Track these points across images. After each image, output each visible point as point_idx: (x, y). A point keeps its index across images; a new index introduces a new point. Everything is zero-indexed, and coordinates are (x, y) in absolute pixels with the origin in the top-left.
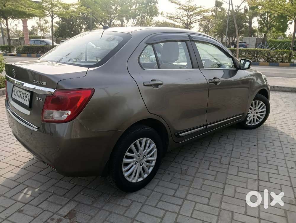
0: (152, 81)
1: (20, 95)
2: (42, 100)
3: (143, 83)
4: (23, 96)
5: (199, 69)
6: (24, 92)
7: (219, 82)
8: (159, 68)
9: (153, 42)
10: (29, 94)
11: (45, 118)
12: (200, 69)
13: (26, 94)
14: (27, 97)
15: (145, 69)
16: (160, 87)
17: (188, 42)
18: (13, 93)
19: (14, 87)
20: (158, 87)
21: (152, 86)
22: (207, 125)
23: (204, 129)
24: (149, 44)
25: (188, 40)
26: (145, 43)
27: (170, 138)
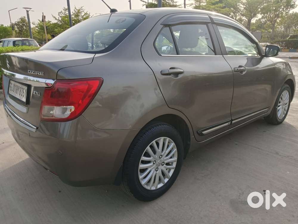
0: (171, 69)
1: (17, 90)
2: (39, 94)
3: (161, 72)
4: (20, 91)
5: (222, 56)
6: (21, 86)
7: (244, 71)
8: (177, 54)
9: (170, 23)
10: (26, 88)
11: (44, 116)
12: (224, 56)
13: (22, 88)
14: (24, 92)
15: (162, 55)
16: (180, 76)
17: (209, 25)
18: (10, 88)
19: (11, 81)
20: (177, 76)
21: (172, 75)
22: (232, 120)
23: (228, 125)
24: (166, 26)
25: (209, 23)
26: (161, 24)
27: (192, 137)
